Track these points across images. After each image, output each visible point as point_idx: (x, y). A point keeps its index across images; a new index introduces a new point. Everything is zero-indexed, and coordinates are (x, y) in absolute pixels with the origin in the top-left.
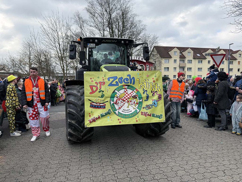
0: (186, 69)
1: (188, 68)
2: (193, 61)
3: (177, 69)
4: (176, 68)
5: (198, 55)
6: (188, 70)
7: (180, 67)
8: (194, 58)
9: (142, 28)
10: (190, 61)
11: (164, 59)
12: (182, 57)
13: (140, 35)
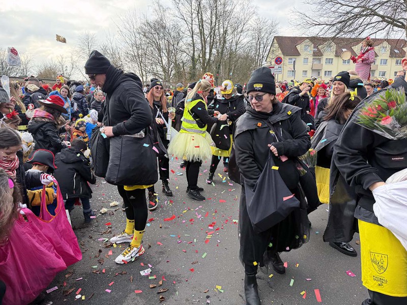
0: (322, 73)
1: (326, 72)
2: (335, 60)
3: (308, 72)
4: (306, 71)
5: (345, 50)
6: (325, 75)
7: (313, 70)
8: (338, 54)
9: (252, 10)
10: (330, 61)
11: (287, 58)
12: (318, 54)
13: (249, 22)
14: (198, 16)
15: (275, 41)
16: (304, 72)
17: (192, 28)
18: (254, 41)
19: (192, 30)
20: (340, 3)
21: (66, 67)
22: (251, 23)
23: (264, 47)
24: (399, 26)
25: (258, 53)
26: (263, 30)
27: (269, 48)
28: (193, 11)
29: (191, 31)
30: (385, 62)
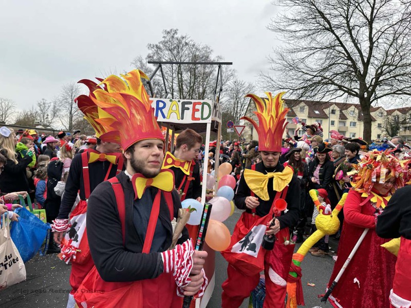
5: (317, 112)
8: (310, 117)
9: (229, 73)
12: (292, 115)
13: (228, 83)
14: (178, 76)
15: (252, 102)
17: (172, 86)
18: (232, 100)
19: (172, 88)
20: (302, 72)
21: (48, 115)
22: (229, 84)
23: (241, 107)
24: (354, 95)
25: (235, 112)
26: (241, 91)
27: (246, 107)
28: (174, 71)
29: (171, 90)
30: (354, 124)
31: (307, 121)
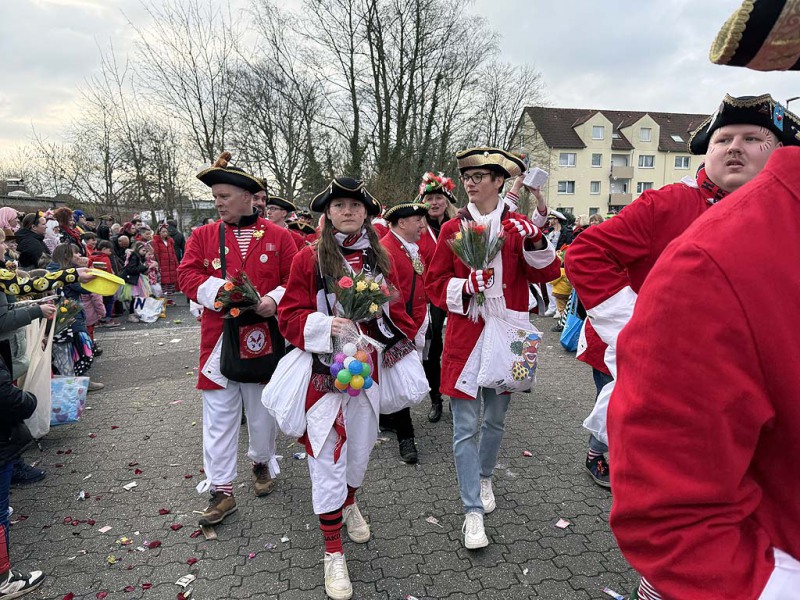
0: (632, 187)
1: (639, 184)
2: (659, 158)
3: (602, 185)
4: (598, 182)
5: (677, 139)
7: (613, 181)
8: (663, 149)
10: (648, 161)
11: (557, 153)
12: (622, 145)
15: (527, 117)
16: (594, 185)
31: (656, 160)
